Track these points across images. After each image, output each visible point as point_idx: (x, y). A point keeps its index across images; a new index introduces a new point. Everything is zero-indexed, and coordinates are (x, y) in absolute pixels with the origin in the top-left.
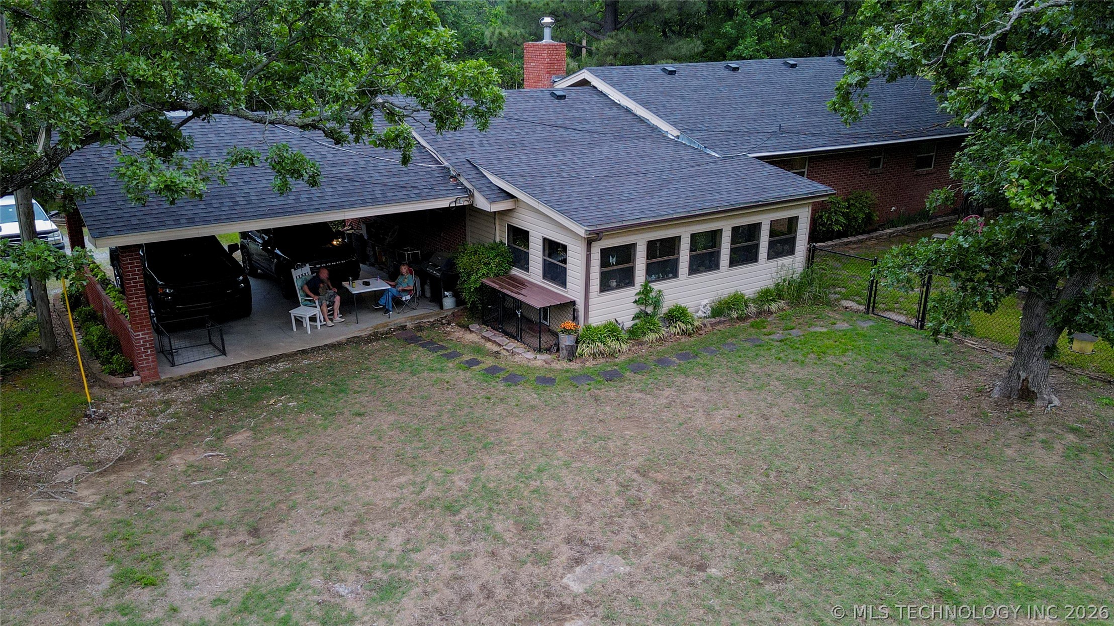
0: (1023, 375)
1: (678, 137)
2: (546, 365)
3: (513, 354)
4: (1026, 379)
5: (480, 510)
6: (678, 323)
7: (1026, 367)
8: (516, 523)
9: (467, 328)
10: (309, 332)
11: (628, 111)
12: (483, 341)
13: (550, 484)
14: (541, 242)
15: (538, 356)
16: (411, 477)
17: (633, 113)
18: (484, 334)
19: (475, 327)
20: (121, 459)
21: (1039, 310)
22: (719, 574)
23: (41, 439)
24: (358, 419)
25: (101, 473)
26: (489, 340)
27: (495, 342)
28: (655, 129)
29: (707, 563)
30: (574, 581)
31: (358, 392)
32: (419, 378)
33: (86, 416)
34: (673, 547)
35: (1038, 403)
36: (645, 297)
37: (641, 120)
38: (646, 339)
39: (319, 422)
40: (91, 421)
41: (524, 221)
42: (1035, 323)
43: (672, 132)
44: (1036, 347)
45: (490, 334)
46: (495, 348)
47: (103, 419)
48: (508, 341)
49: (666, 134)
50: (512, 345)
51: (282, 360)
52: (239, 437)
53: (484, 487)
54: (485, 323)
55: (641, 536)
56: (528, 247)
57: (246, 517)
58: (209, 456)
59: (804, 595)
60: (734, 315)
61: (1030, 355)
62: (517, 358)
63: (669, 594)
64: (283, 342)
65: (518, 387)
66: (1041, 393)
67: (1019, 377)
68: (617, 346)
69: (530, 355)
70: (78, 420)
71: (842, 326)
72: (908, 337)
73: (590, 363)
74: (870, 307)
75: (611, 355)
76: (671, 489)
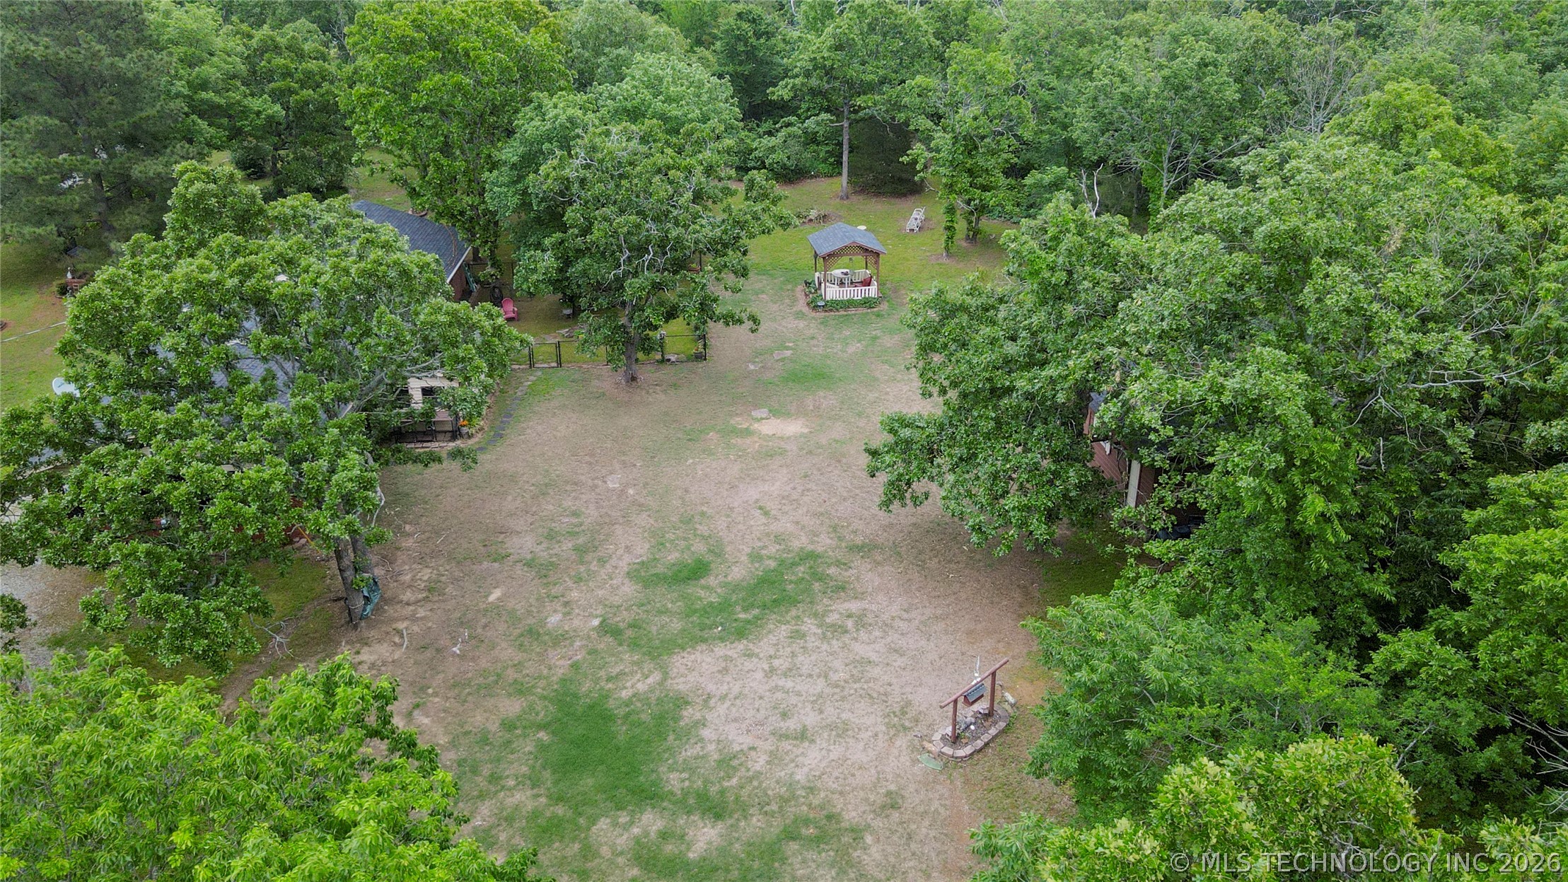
4: (632, 373)
7: (631, 369)
15: (456, 443)
21: (631, 347)
35: (638, 380)
38: (483, 416)
42: (631, 352)
44: (632, 361)
53: (540, 484)
61: (631, 365)
66: (638, 376)
67: (630, 373)
68: (482, 424)
69: (452, 444)
71: (532, 378)
72: (561, 373)
73: (479, 435)
74: (531, 365)
75: (481, 429)
76: (592, 455)
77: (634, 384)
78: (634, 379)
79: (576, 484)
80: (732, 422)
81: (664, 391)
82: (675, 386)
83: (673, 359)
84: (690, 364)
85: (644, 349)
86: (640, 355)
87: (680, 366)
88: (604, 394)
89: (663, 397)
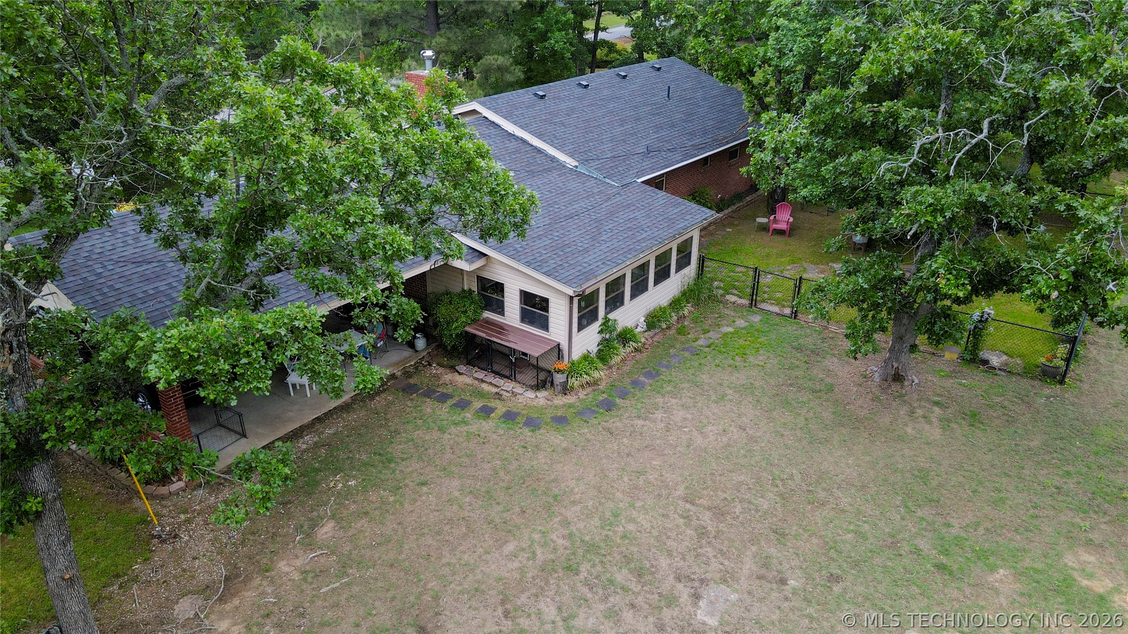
0: (896, 365)
1: (576, 167)
2: (549, 403)
3: (514, 394)
4: (898, 368)
5: (594, 566)
6: (631, 342)
7: (897, 360)
8: (631, 572)
9: (453, 369)
10: (309, 396)
11: (524, 141)
12: (476, 382)
13: (631, 527)
14: (518, 293)
15: (538, 394)
16: (516, 543)
17: (529, 144)
18: (475, 375)
19: (462, 368)
20: (227, 579)
21: (905, 321)
22: (797, 584)
23: (125, 574)
24: (425, 489)
25: (220, 599)
26: (483, 381)
27: (491, 383)
28: (553, 159)
29: (785, 577)
30: (705, 616)
31: (406, 459)
32: (450, 434)
33: (154, 537)
34: (754, 568)
35: (906, 383)
36: (607, 327)
37: (539, 151)
38: (613, 362)
39: (391, 499)
40: (164, 541)
41: (497, 274)
42: (903, 330)
43: (570, 162)
44: (904, 346)
45: (481, 375)
46: (494, 390)
47: (175, 537)
48: (503, 382)
49: (564, 163)
50: (508, 385)
51: (305, 433)
52: (325, 529)
53: (582, 541)
54: (469, 363)
55: (726, 563)
56: (503, 296)
57: (404, 617)
58: (314, 557)
59: (860, 589)
60: (664, 326)
61: (900, 351)
62: (521, 399)
63: (777, 611)
64: (291, 411)
65: (542, 431)
66: (907, 376)
67: (893, 366)
68: (598, 375)
69: (530, 394)
70: (148, 544)
71: (741, 323)
72: (790, 328)
73: (582, 394)
74: (753, 303)
75: (595, 383)
76: (719, 513)
77: (895, 387)
78: (898, 378)
79: (639, 574)
80: (1069, 560)
81: (945, 422)
82: (974, 418)
83: (995, 361)
84: (1025, 384)
85: (930, 332)
86: (922, 340)
87: (1003, 378)
88: (830, 389)
89: (934, 432)
